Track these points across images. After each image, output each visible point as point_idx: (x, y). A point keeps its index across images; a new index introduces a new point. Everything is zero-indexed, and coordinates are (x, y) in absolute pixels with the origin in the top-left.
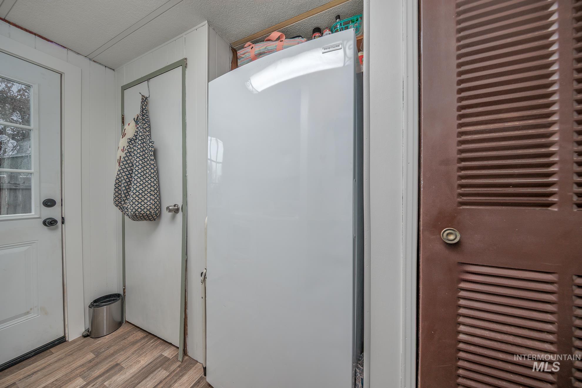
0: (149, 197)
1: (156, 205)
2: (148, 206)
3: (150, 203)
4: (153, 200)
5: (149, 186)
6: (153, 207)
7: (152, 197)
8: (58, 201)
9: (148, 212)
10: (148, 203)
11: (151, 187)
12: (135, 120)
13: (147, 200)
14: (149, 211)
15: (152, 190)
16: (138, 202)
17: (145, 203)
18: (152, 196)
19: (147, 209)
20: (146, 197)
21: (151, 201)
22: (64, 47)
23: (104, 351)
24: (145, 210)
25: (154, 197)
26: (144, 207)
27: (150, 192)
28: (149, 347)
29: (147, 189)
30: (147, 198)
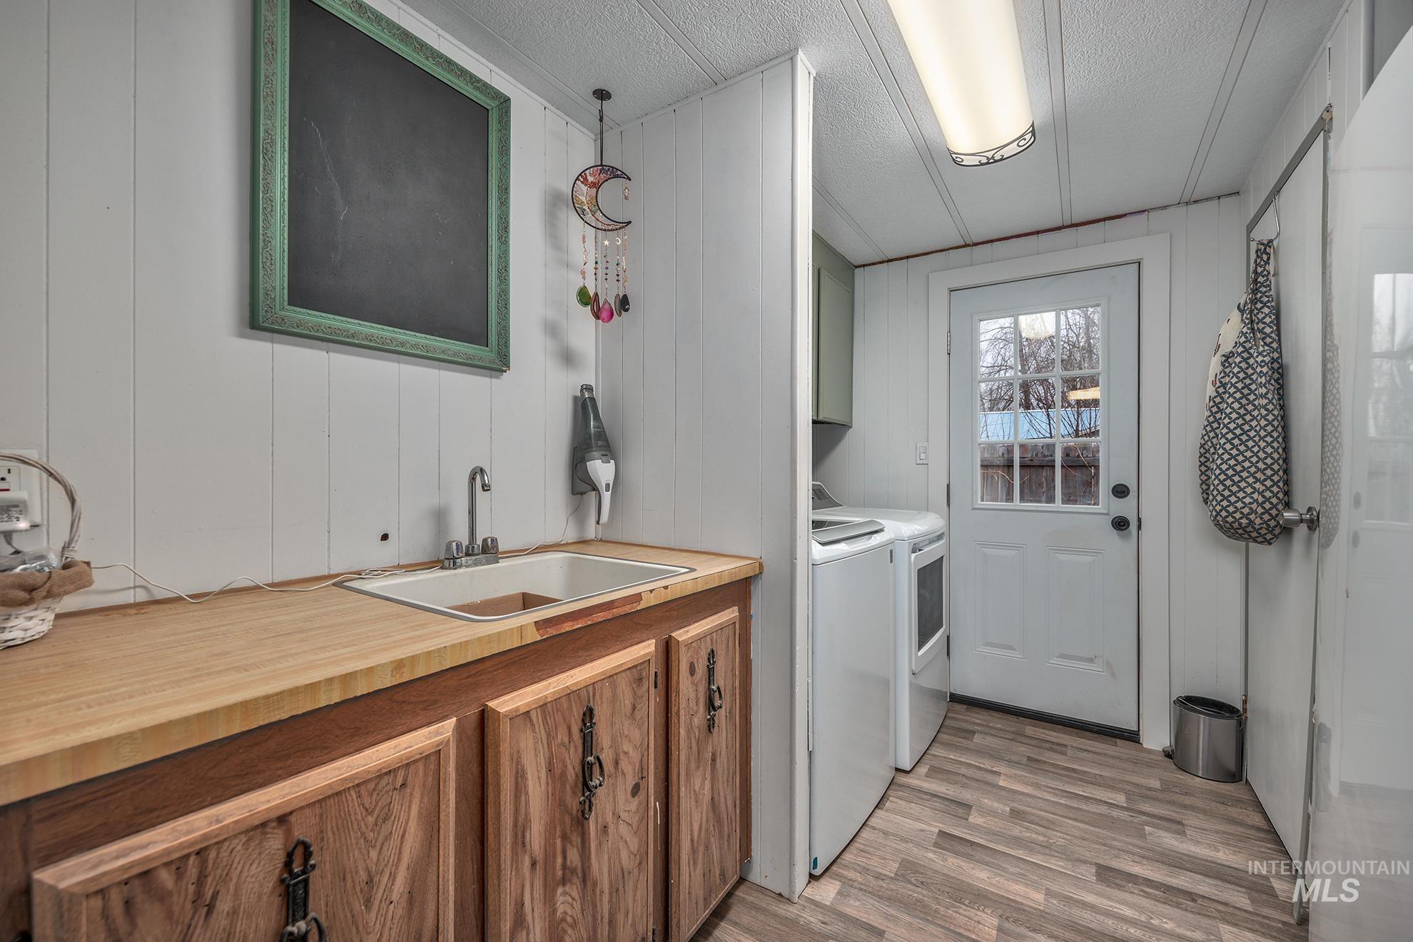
0: (1250, 485)
1: (1267, 506)
2: (1244, 507)
3: (1251, 500)
4: (1261, 493)
5: (1254, 459)
6: (1260, 510)
7: (1257, 485)
8: (1133, 488)
9: (1244, 521)
10: (1247, 500)
11: (1257, 462)
12: (1241, 306)
13: (1245, 492)
14: (1247, 519)
15: (1258, 469)
16: (1222, 495)
17: (1239, 499)
18: (1258, 483)
19: (1242, 513)
20: (1243, 484)
21: (1255, 496)
22: (1142, 211)
23: (1177, 793)
24: (1238, 515)
25: (1264, 485)
26: (1236, 507)
27: (1255, 473)
28: (1256, 849)
29: (1248, 468)
30: (1244, 488)
